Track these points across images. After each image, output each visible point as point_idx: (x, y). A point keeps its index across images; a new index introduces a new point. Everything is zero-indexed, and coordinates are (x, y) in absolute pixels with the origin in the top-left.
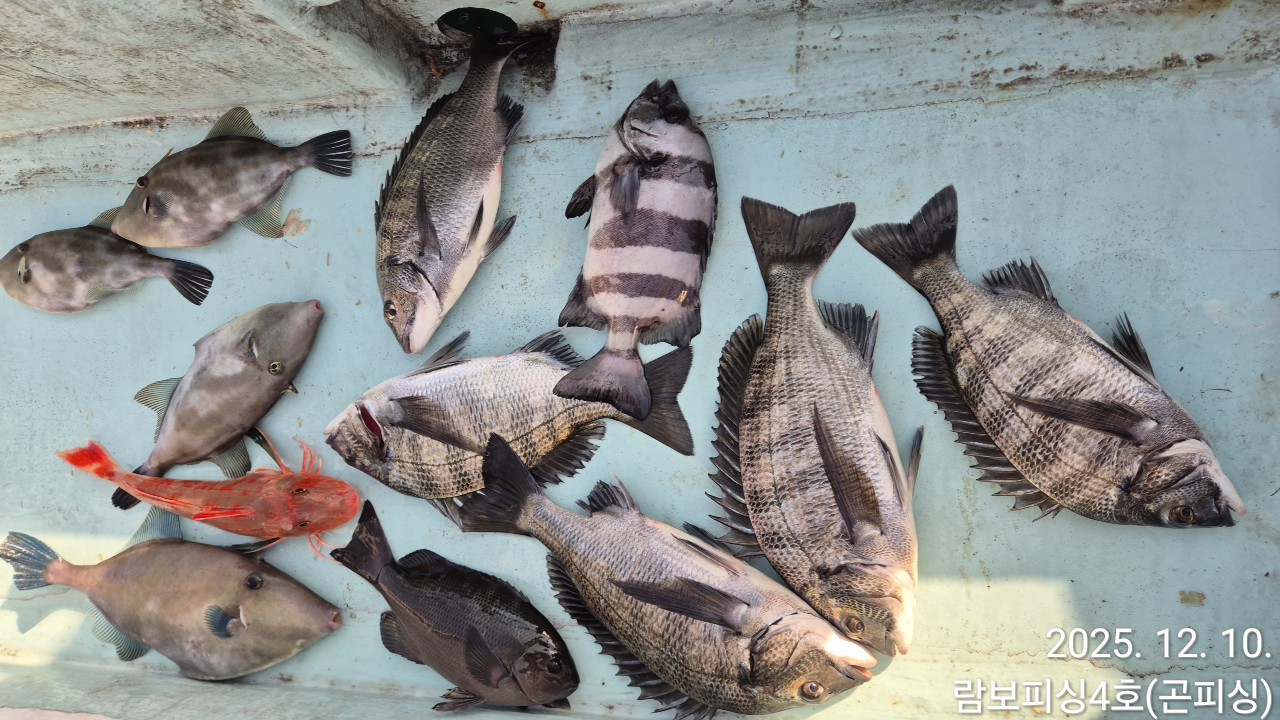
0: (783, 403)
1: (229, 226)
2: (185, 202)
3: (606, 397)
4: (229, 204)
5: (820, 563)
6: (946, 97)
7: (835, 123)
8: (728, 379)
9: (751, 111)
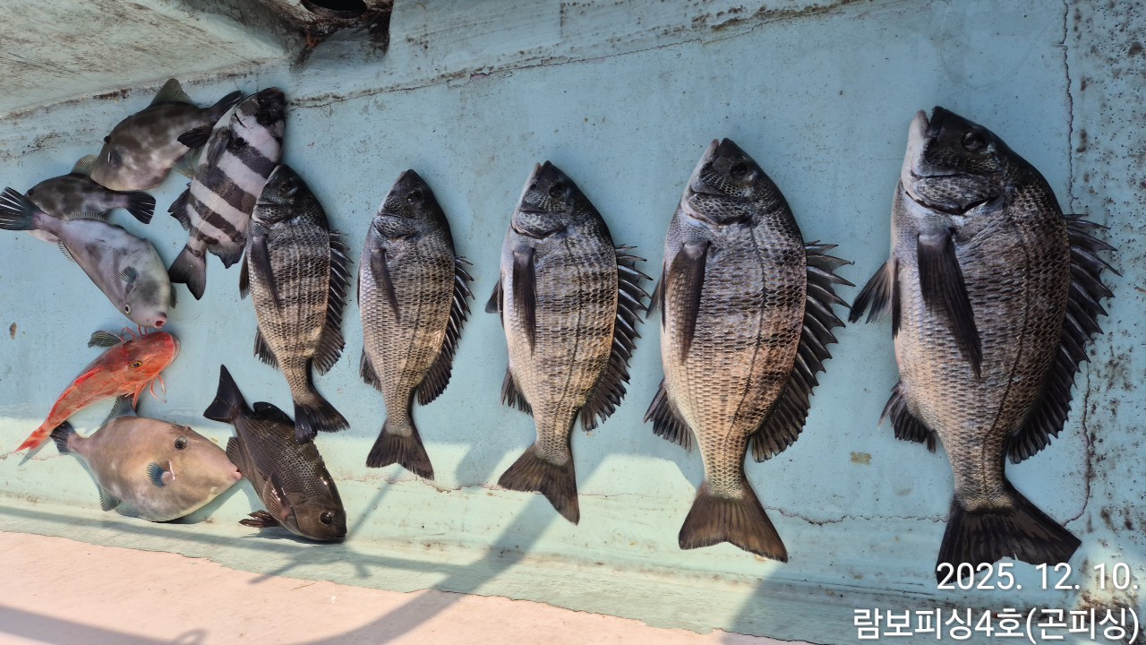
6: (672, 40)
7: (591, 67)
9: (529, 60)
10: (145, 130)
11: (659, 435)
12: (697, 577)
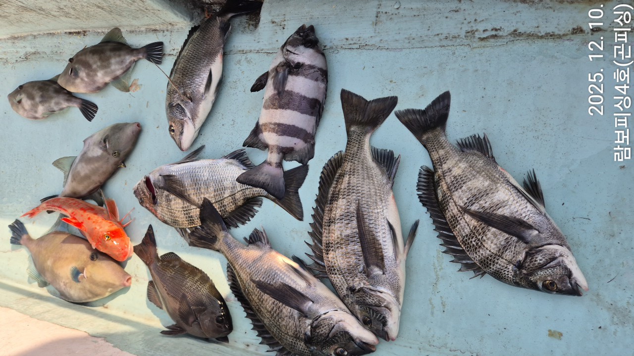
0: (344, 198)
1: (106, 84)
2: (87, 71)
3: (263, 186)
4: (106, 74)
5: (351, 285)
6: (450, 43)
7: (392, 53)
8: (324, 183)
9: (351, 44)
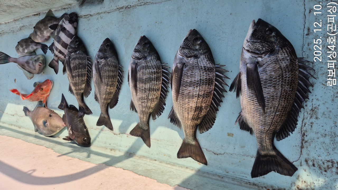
1: (49, 37)
2: (40, 32)
7: (158, 5)
9: (141, 3)
10: (42, 25)
11: (172, 123)
12: (182, 167)
